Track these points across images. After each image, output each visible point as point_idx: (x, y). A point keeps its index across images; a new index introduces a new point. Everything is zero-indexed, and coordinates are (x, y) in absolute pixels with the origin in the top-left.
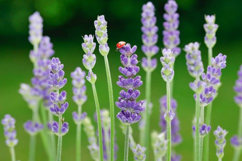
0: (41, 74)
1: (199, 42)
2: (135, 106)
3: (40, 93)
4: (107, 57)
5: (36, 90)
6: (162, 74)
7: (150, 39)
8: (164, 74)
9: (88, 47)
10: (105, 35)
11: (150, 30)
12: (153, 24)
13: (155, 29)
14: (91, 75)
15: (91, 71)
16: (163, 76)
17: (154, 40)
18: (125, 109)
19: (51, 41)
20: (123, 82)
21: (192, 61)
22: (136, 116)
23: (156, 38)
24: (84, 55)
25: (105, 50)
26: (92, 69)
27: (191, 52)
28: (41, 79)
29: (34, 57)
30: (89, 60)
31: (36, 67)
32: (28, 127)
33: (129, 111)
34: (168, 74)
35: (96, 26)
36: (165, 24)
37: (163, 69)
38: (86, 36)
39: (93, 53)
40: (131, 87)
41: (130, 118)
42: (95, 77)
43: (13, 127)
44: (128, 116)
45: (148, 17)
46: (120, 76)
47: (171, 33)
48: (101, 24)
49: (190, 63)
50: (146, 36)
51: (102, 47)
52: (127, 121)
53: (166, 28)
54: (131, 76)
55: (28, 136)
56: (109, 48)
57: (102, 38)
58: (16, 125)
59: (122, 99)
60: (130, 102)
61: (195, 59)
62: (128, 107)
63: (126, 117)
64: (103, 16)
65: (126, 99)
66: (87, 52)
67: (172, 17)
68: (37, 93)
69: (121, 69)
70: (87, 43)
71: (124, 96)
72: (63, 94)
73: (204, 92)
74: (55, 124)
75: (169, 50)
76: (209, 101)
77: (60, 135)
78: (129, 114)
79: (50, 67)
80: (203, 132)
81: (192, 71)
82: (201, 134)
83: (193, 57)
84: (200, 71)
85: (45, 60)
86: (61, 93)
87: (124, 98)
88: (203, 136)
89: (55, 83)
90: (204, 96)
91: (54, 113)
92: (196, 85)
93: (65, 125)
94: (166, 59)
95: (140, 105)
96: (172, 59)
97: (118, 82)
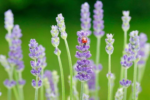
0: (15, 49)
1: (138, 30)
3: (15, 61)
4: (66, 40)
5: (12, 60)
6: (106, 50)
7: (86, 26)
11: (86, 20)
12: (88, 16)
13: (89, 20)
14: (57, 50)
15: (57, 48)
16: (107, 51)
18: (81, 72)
20: (80, 55)
21: (134, 42)
23: (90, 25)
27: (134, 36)
28: (15, 53)
29: (8, 38)
31: (10, 44)
32: (6, 84)
33: (85, 73)
34: (110, 49)
35: (57, 21)
36: (95, 16)
37: (107, 46)
38: (53, 26)
40: (84, 58)
41: (85, 77)
42: (60, 52)
45: (85, 12)
46: (77, 52)
49: (132, 44)
50: (83, 25)
52: (83, 80)
53: (95, 19)
54: (85, 51)
55: (6, 90)
60: (84, 67)
61: (136, 41)
63: (83, 77)
65: (82, 65)
66: (54, 35)
67: (100, 12)
68: (13, 62)
69: (77, 47)
70: (54, 30)
72: (39, 62)
73: (127, 60)
74: (34, 81)
75: (111, 34)
76: (130, 65)
77: (37, 88)
78: (84, 75)
79: (30, 45)
80: (127, 85)
81: (133, 49)
82: (126, 86)
83: (134, 40)
84: (138, 48)
85: (17, 40)
86: (38, 61)
87: (80, 65)
88: (127, 88)
89: (34, 55)
90: (127, 62)
91: (34, 74)
92: (135, 57)
93: (40, 81)
94: (109, 40)
95: (91, 70)
96: (113, 40)
97: (76, 55)
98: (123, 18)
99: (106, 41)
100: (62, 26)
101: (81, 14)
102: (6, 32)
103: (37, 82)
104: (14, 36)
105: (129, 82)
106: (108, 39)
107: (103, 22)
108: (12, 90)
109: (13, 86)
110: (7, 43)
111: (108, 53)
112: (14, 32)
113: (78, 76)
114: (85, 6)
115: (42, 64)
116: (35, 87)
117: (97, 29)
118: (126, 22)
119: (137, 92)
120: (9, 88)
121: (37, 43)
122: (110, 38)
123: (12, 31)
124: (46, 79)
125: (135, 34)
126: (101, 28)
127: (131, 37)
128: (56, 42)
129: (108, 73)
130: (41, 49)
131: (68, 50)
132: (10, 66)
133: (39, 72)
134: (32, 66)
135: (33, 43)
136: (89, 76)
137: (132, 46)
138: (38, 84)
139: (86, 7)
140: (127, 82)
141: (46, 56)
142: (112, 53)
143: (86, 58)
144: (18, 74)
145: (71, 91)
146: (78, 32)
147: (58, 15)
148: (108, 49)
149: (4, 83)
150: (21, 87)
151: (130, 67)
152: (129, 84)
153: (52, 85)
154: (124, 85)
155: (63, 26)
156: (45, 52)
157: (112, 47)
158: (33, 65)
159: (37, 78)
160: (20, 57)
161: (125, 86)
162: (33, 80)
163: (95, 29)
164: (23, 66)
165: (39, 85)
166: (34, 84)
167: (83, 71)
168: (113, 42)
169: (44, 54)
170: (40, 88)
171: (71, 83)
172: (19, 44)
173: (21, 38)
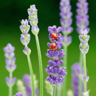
2: (59, 71)
4: (37, 36)
7: (66, 21)
8: (81, 48)
9: (24, 28)
10: (36, 19)
11: (66, 15)
12: (69, 10)
13: (70, 15)
14: (27, 49)
15: (26, 46)
16: (81, 50)
17: (69, 23)
18: (53, 74)
20: (51, 54)
22: (61, 79)
23: (71, 21)
24: (21, 35)
25: (36, 31)
26: (27, 45)
30: (25, 38)
33: (56, 75)
34: (84, 47)
35: (29, 13)
36: (78, 10)
37: (81, 44)
38: (23, 20)
39: (28, 33)
41: (57, 80)
42: (30, 51)
44: (54, 79)
45: (65, 5)
46: (48, 50)
47: (82, 17)
48: (33, 11)
51: (34, 28)
52: (54, 83)
54: (56, 50)
56: (39, 29)
57: (34, 22)
59: (50, 66)
60: (56, 69)
62: (54, 72)
63: (54, 80)
64: (34, 5)
65: (53, 66)
66: (24, 32)
67: (83, 5)
69: (49, 45)
70: (24, 26)
71: (51, 64)
75: (85, 30)
78: (55, 78)
94: (83, 36)
95: (64, 71)
96: (88, 37)
97: (47, 54)
99: (80, 38)
100: (34, 19)
113: (48, 79)
122: (83, 34)
126: (85, 24)
130: (9, 49)
136: (61, 78)
141: (15, 56)
142: (87, 52)
147: (31, 6)
156: (15, 52)
157: (87, 44)
167: (55, 73)
169: (13, 54)
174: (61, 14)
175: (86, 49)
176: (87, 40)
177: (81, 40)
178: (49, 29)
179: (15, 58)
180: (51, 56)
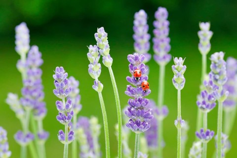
0: (32, 84)
1: (224, 52)
2: (145, 114)
3: (32, 103)
4: (111, 68)
5: (27, 100)
6: (173, 82)
7: (143, 46)
8: (175, 82)
9: (93, 56)
11: (142, 37)
12: (146, 30)
13: (147, 37)
14: (98, 84)
15: (97, 80)
16: (174, 84)
17: (146, 47)
18: (135, 118)
19: (40, 50)
20: (132, 91)
21: (218, 70)
22: (147, 125)
23: (148, 45)
27: (217, 61)
28: (31, 89)
29: (22, 66)
30: (95, 69)
31: (24, 76)
32: (19, 138)
33: (141, 119)
34: (179, 81)
36: (155, 31)
37: (175, 77)
38: (91, 46)
39: (98, 63)
40: (139, 96)
41: (142, 126)
42: (102, 86)
43: (6, 139)
44: (138, 124)
45: (140, 24)
46: (128, 86)
47: (162, 41)
49: (215, 72)
50: (138, 45)
51: (105, 59)
52: (138, 130)
53: (157, 35)
55: (19, 147)
57: (104, 50)
58: (8, 136)
59: (131, 108)
60: (140, 110)
61: (220, 68)
64: (102, 28)
65: (136, 107)
66: (93, 60)
67: (163, 24)
68: (29, 103)
69: (128, 78)
70: (93, 52)
71: (133, 105)
72: (70, 102)
73: (206, 99)
74: (61, 133)
75: (181, 58)
76: (211, 107)
77: (66, 143)
78: (140, 123)
79: (55, 77)
80: (208, 137)
81: (216, 80)
82: (206, 140)
83: (218, 66)
84: (224, 80)
85: (35, 70)
86: (67, 101)
87: (133, 107)
88: (207, 142)
89: (61, 92)
90: (207, 102)
91: (61, 122)
92: (219, 94)
93: (72, 133)
94: (178, 67)
95: (150, 113)
96: (184, 67)
97: (127, 92)
98: (200, 34)
99: (173, 69)
100: (105, 46)
101: (134, 28)
102: (18, 57)
103: (66, 134)
104: (30, 63)
105: (210, 134)
106: (176, 66)
107: (168, 40)
108: (28, 148)
109: (29, 142)
110: (19, 74)
111: (177, 88)
112: (31, 56)
113: (130, 124)
114: (141, 16)
115: (74, 107)
116: (63, 142)
117: (159, 51)
118: (204, 40)
119: (223, 148)
120: (23, 144)
121: (67, 73)
122: (179, 64)
123: (27, 55)
124: (81, 130)
125: (219, 58)
127: (212, 62)
128: (95, 71)
129: (176, 119)
130: (72, 84)
131: (114, 84)
132: (24, 110)
133: (69, 118)
134: (58, 109)
135: (60, 72)
136: (147, 123)
137: (214, 77)
138: (68, 137)
139: (143, 16)
140: (208, 134)
141: (80, 93)
142: (182, 88)
143: (143, 95)
144: (36, 122)
145: (120, 148)
146: (129, 55)
147: (98, 30)
148: (177, 81)
149: (15, 136)
150: (41, 143)
151: (212, 109)
152: (211, 137)
153: (89, 139)
154: (202, 137)
155: (107, 46)
156: (79, 87)
157: (183, 77)
158: (59, 107)
159: (66, 127)
160: (40, 95)
161: (204, 140)
162: (60, 131)
163: (156, 51)
164: (45, 109)
165: (70, 138)
166: (63, 138)
167: (138, 116)
168: (185, 70)
169: (77, 91)
170: (71, 143)
171: (120, 135)
172: (39, 76)
173: (41, 67)
174: (135, 37)
175: (181, 83)
176: (183, 71)
177: (175, 71)
178: (129, 57)
179: (80, 96)
180: (133, 94)
